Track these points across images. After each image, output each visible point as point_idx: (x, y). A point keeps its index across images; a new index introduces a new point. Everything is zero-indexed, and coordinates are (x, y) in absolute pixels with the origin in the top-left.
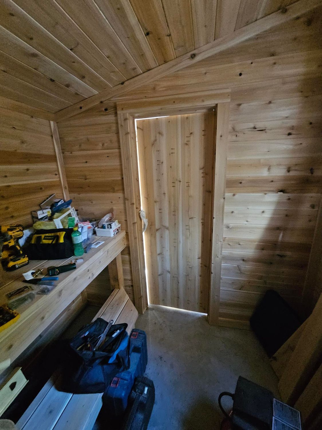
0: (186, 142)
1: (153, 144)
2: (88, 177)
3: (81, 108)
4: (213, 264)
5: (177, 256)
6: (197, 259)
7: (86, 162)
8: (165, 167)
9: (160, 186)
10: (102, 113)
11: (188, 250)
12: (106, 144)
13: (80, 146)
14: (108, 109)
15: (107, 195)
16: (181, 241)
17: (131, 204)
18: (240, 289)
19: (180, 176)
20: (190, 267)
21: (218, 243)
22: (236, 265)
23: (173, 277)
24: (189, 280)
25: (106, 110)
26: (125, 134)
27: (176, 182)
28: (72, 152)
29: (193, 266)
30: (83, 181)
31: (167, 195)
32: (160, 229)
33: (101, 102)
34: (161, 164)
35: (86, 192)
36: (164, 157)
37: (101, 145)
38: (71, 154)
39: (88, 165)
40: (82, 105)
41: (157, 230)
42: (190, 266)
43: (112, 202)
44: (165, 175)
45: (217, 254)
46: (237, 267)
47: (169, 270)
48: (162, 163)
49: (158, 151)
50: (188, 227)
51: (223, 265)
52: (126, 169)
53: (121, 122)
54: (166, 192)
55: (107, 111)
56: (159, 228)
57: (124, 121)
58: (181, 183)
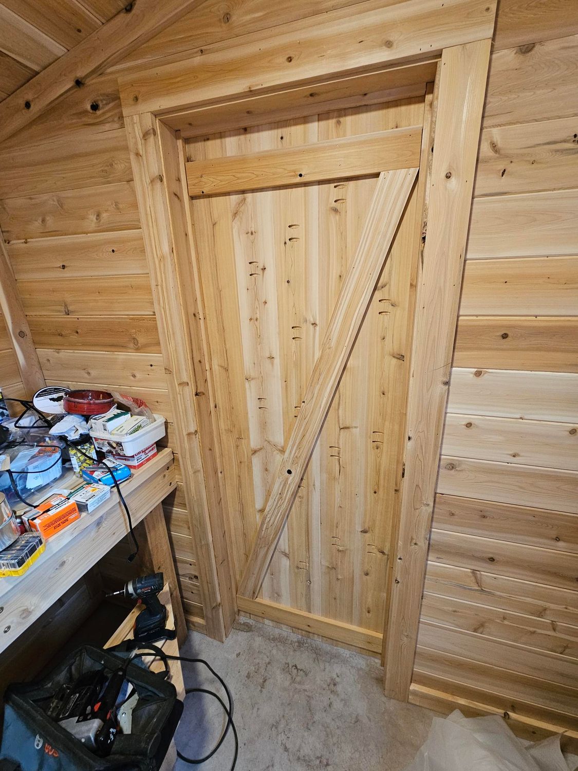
0: (334, 204)
1: (235, 214)
2: (70, 308)
3: (28, 105)
4: (400, 559)
5: (307, 520)
6: (360, 533)
7: (64, 267)
8: (270, 284)
9: (258, 337)
10: (86, 119)
11: (336, 510)
12: (104, 215)
13: (43, 221)
14: (101, 105)
15: (121, 356)
16: (318, 484)
17: (180, 384)
18: (475, 631)
19: (315, 312)
20: (339, 551)
21: (418, 507)
22: (469, 570)
23: (298, 568)
24: (338, 579)
25: (95, 107)
26: (148, 181)
27: (304, 326)
28: (28, 240)
29: (346, 550)
30: (62, 318)
31: (277, 361)
32: (261, 449)
33: (79, 83)
34: (261, 272)
35: (73, 345)
36: (269, 254)
37: (94, 218)
38: (25, 245)
39: (67, 274)
40: (29, 97)
41: (255, 452)
42: (341, 548)
43: (134, 376)
44: (272, 306)
45: (415, 537)
46: (471, 574)
47: (287, 551)
48: (264, 269)
49: (252, 233)
50: (334, 451)
51: (431, 565)
52: (159, 287)
53: (136, 143)
54: (276, 354)
55: (99, 113)
56: (259, 447)
57: (143, 141)
58: (317, 328)
